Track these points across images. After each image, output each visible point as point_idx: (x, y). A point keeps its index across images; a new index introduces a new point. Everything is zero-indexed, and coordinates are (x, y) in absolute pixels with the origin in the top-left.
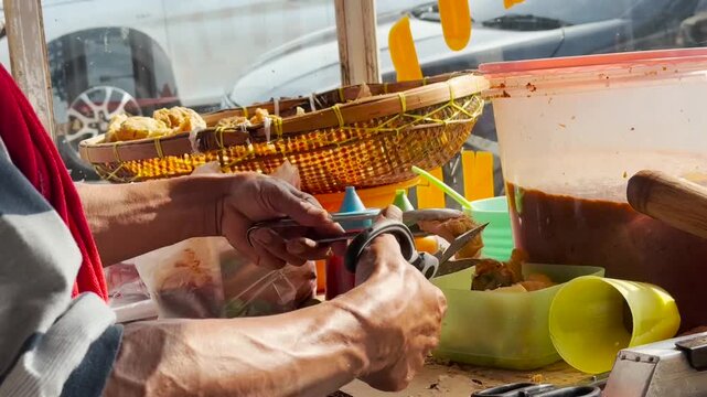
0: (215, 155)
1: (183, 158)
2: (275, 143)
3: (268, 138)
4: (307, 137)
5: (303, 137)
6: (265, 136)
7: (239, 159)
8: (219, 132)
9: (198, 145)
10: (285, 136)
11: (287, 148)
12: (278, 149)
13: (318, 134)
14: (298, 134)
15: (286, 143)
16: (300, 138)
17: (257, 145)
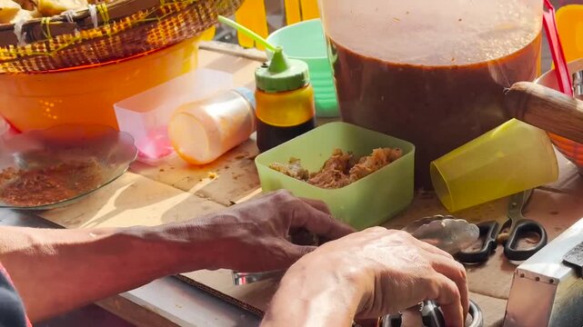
0: (42, 43)
1: (8, 48)
2: (101, 29)
3: (96, 25)
4: (131, 19)
5: (128, 19)
6: (93, 25)
7: (66, 45)
8: (45, 25)
9: (24, 37)
10: (111, 22)
11: (112, 31)
12: (104, 32)
13: (141, 14)
14: (123, 18)
15: (112, 26)
16: (124, 21)
17: (84, 32)
